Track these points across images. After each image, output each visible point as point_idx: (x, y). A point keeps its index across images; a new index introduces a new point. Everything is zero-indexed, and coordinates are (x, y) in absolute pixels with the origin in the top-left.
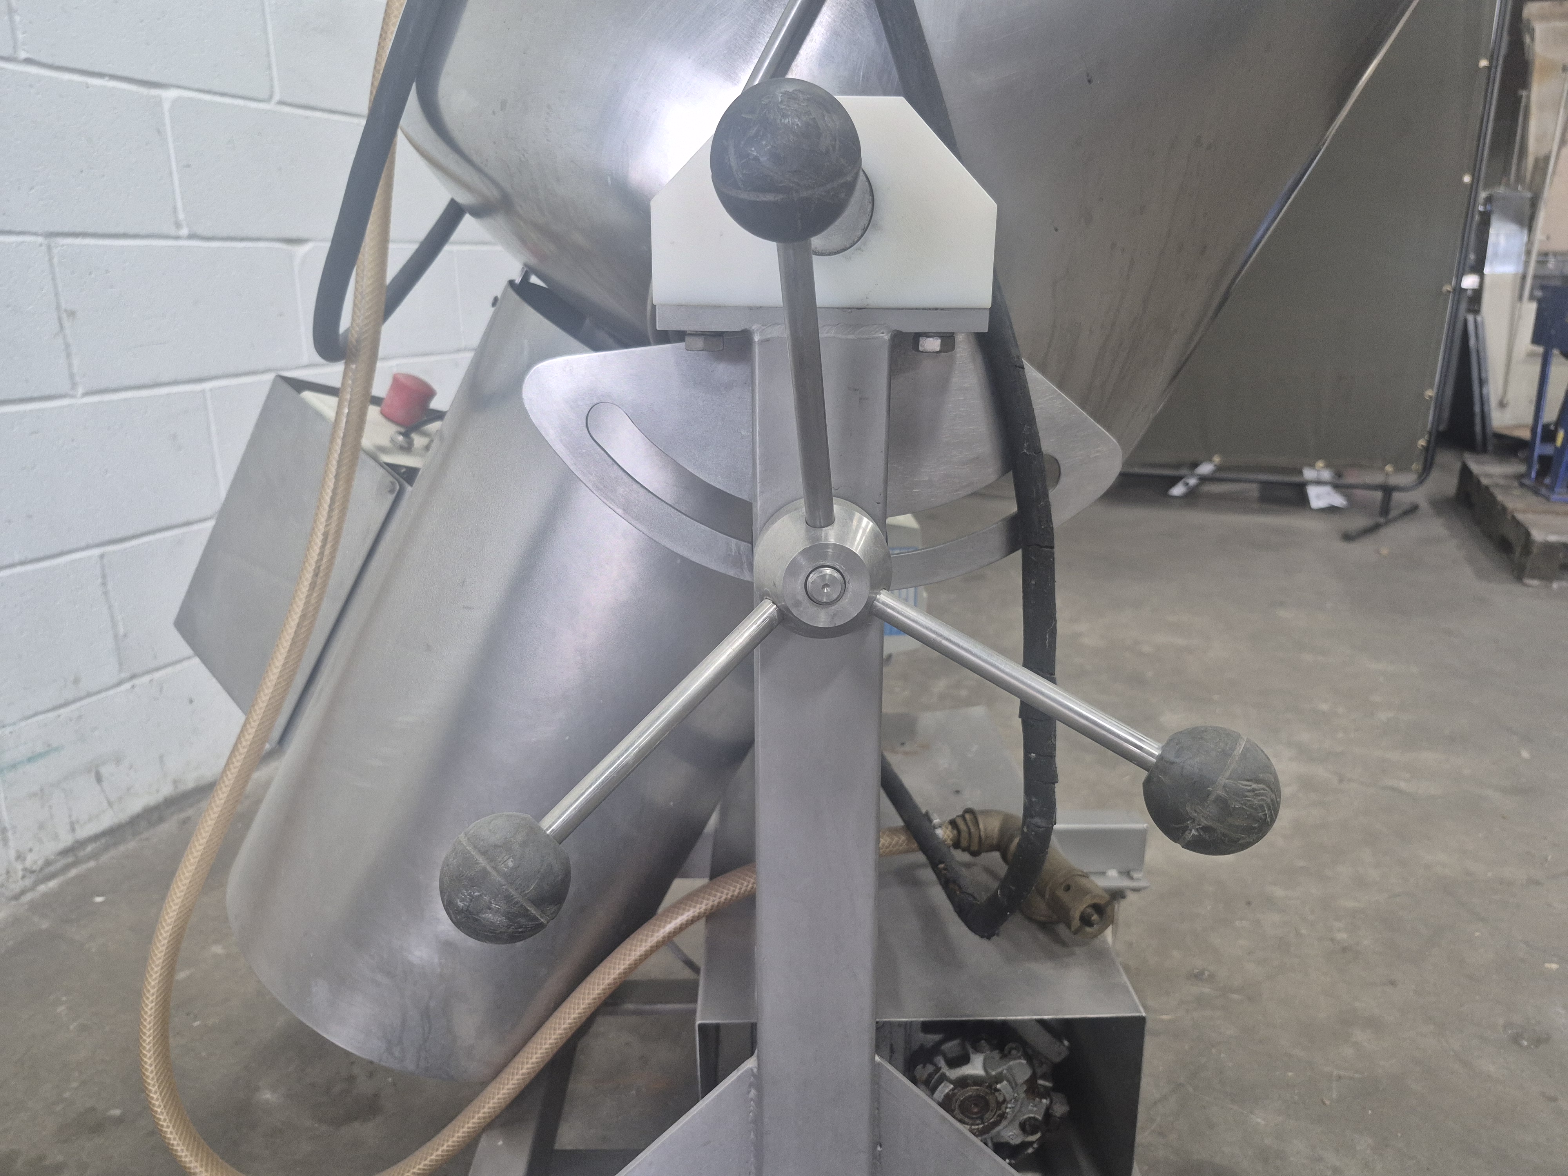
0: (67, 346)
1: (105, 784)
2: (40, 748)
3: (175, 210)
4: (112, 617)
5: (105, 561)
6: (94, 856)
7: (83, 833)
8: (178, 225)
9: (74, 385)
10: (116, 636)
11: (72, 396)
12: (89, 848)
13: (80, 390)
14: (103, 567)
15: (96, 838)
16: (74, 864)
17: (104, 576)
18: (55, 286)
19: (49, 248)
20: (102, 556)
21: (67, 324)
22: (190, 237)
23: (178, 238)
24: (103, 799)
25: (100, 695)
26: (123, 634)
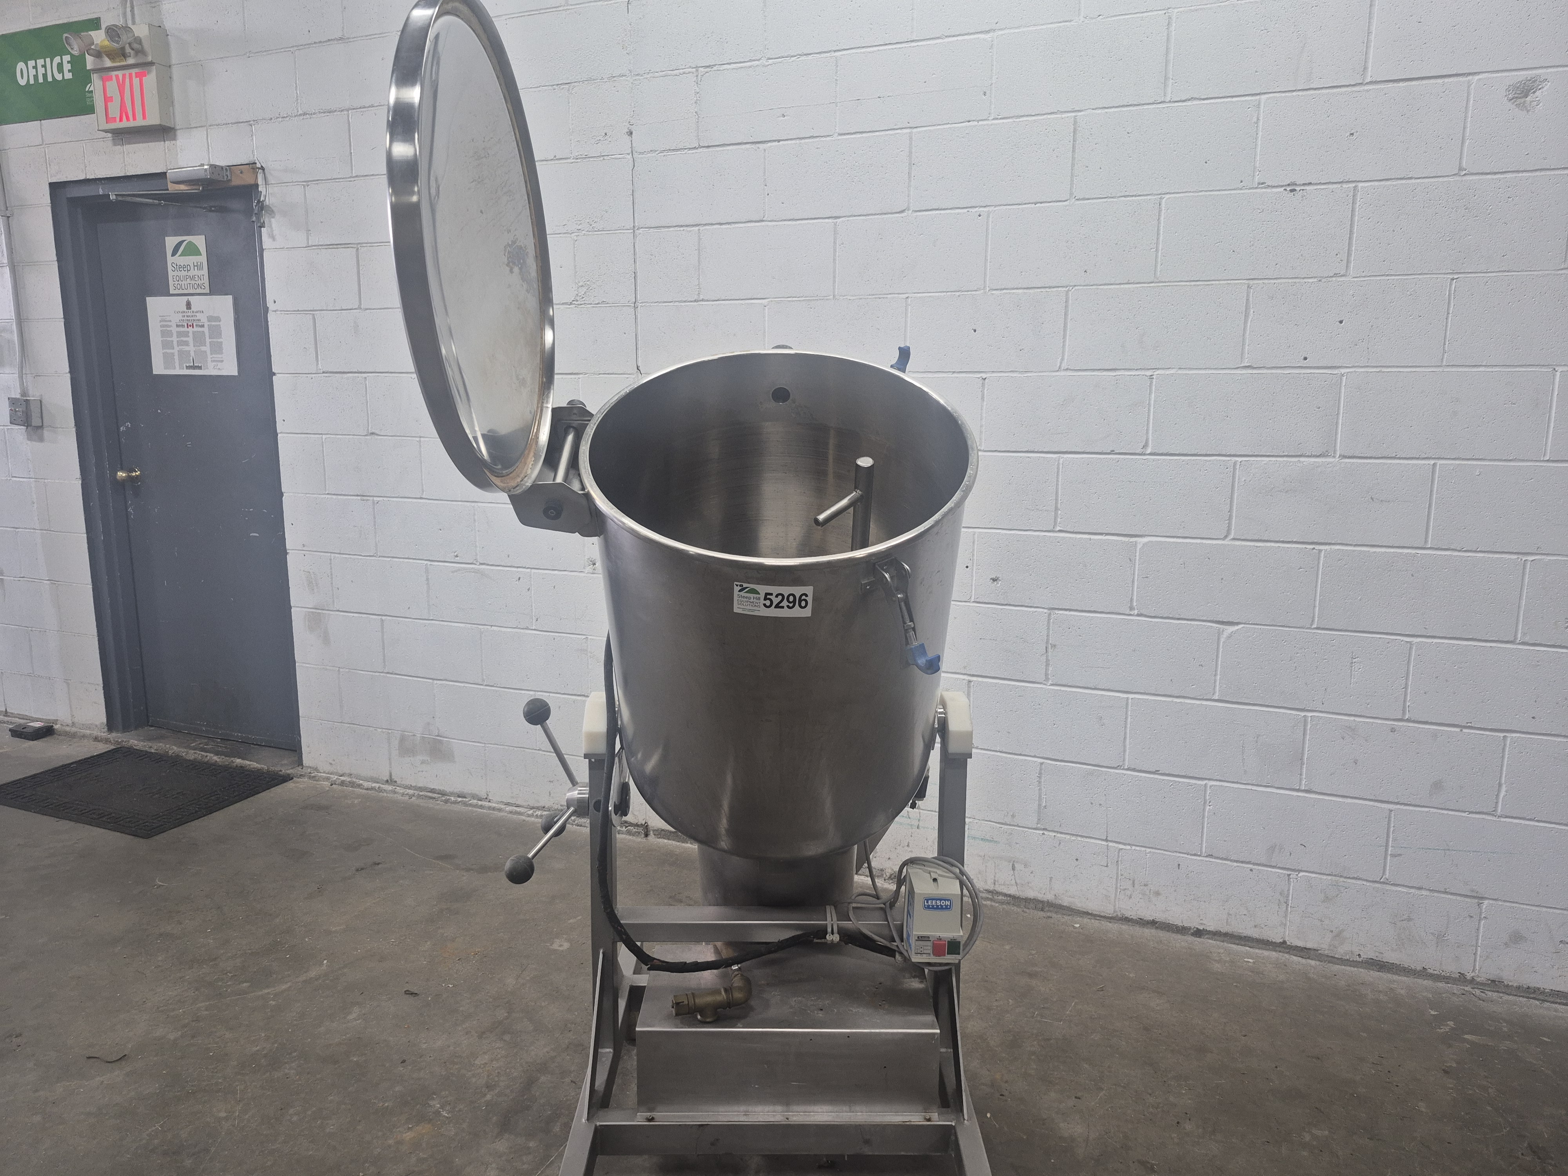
0: (1047, 660)
1: (1016, 872)
2: (987, 837)
3: (1132, 600)
4: (1040, 796)
5: (1044, 767)
6: (1002, 903)
7: (999, 888)
8: (1131, 608)
9: (1047, 679)
10: (1040, 805)
11: (1045, 684)
12: (1000, 897)
13: (1050, 682)
14: (1041, 769)
15: (1006, 895)
16: (991, 900)
17: (1040, 773)
18: (1048, 632)
19: (1050, 614)
20: (1042, 764)
21: (1050, 650)
22: (1138, 615)
23: (1130, 615)
24: (1013, 879)
25: (1024, 829)
26: (1045, 806)
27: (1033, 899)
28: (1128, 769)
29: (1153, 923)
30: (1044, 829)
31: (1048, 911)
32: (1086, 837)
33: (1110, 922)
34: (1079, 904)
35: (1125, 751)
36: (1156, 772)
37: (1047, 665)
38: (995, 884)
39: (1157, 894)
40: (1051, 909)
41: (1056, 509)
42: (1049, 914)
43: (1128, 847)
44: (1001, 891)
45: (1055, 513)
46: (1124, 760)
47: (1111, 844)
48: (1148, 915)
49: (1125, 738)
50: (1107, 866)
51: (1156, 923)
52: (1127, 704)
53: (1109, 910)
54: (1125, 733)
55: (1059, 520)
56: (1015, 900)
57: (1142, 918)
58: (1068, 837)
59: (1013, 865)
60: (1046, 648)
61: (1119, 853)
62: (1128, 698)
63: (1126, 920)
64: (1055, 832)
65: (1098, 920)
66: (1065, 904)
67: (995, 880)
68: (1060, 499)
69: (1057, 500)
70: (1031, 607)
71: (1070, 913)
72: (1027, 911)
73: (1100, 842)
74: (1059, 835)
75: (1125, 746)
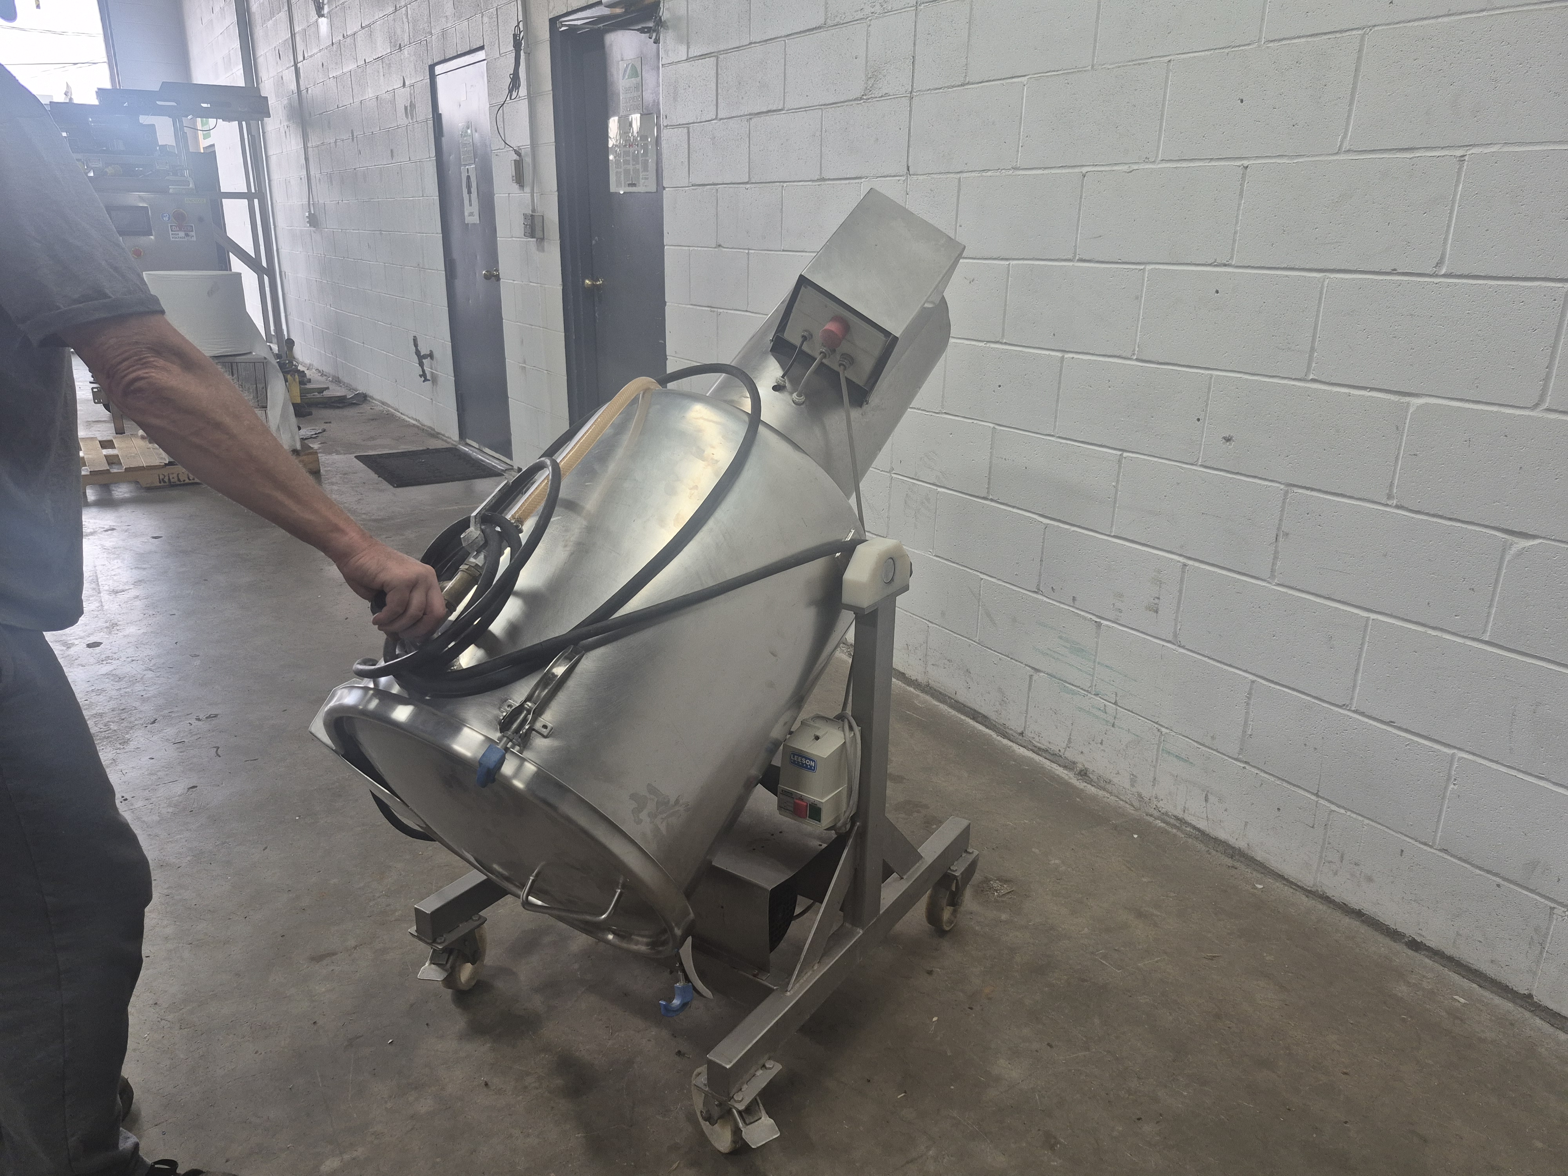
0: (1276, 552)
1: (1209, 804)
2: (1183, 756)
3: (1392, 484)
4: (1246, 721)
5: (1254, 686)
6: (1189, 836)
7: (1189, 818)
8: (1390, 496)
9: (1273, 576)
10: (1244, 732)
11: (1269, 583)
13: (1276, 581)
14: (1251, 689)
15: (1194, 828)
16: (1178, 828)
17: (1250, 693)
18: (1282, 515)
19: (1286, 493)
20: (1253, 682)
21: (1280, 539)
22: (1398, 507)
23: (1387, 505)
24: (1205, 812)
25: (1224, 757)
26: (1251, 735)
27: (1224, 842)
28: (1355, 712)
29: (1358, 914)
30: (1246, 763)
31: (1238, 861)
32: (1294, 785)
33: (1307, 896)
34: (1275, 863)
35: (1354, 687)
36: (1390, 723)
37: (1275, 558)
38: (1184, 811)
39: (1370, 879)
40: (1242, 859)
41: (1313, 350)
42: (1237, 864)
43: (1343, 811)
44: (1190, 822)
45: (1310, 356)
46: (1352, 699)
47: (1322, 801)
48: (1355, 901)
49: (1357, 670)
50: (1313, 827)
51: (1364, 915)
52: (1366, 626)
53: (1308, 880)
54: (1358, 664)
55: (1314, 365)
56: (1204, 837)
57: (1346, 903)
58: (1273, 779)
59: (1206, 795)
60: (1277, 536)
61: (1329, 814)
62: (1368, 618)
63: (1327, 899)
64: (1258, 769)
65: (1294, 889)
66: (1258, 859)
67: (1185, 807)
68: (1318, 336)
69: (1314, 337)
70: (1265, 479)
71: (1263, 871)
72: (1214, 853)
73: (1309, 795)
74: (1263, 774)
75: (1355, 681)
